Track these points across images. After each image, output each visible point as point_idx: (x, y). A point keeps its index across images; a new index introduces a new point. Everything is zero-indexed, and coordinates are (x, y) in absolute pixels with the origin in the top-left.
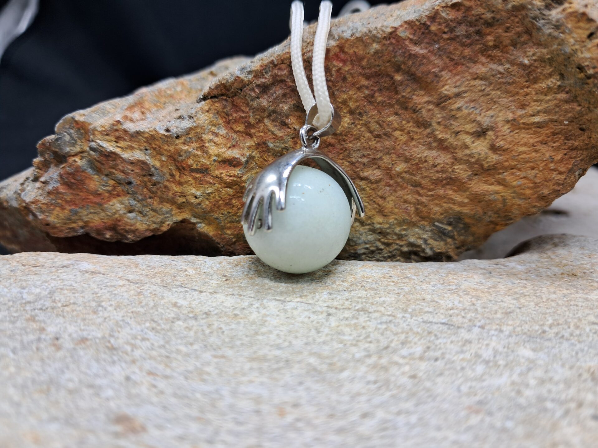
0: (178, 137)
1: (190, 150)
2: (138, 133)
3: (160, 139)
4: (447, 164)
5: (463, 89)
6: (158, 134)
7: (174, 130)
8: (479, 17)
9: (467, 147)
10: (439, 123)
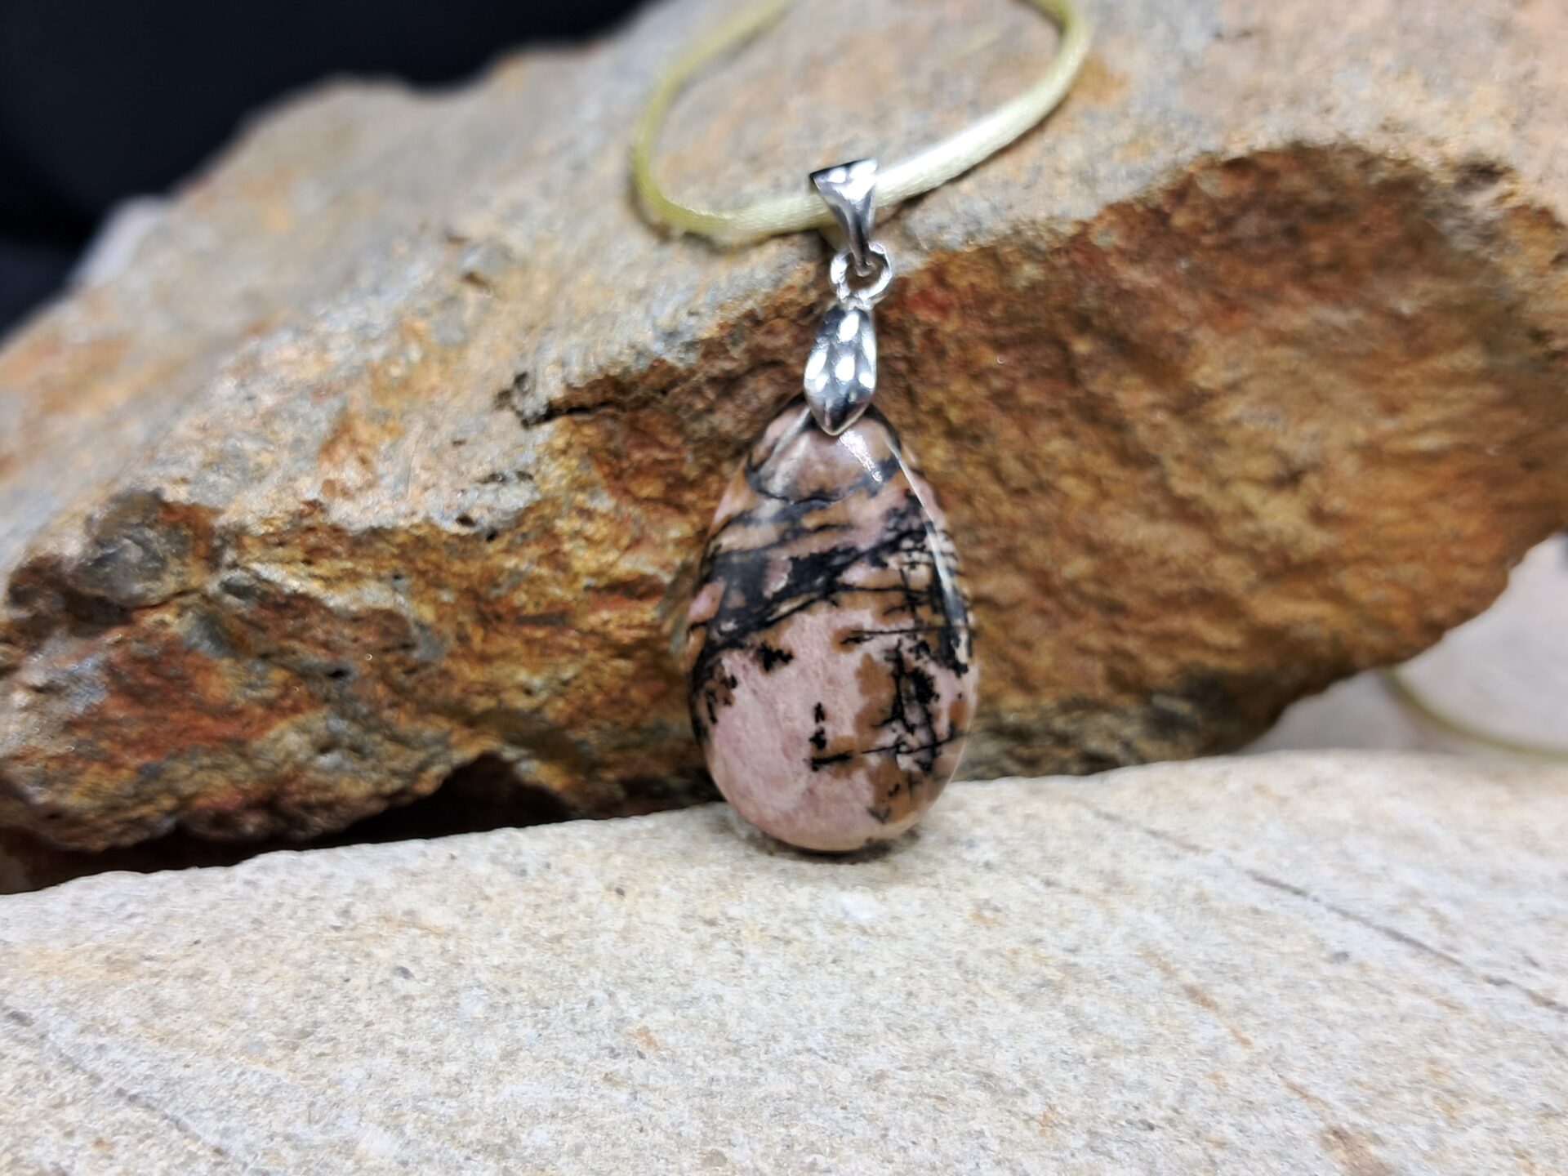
0: (492, 536)
1: (524, 567)
2: (376, 533)
3: (443, 548)
4: (1195, 557)
5: (1245, 370)
6: (439, 532)
7: (485, 519)
8: (1294, 200)
9: (1247, 513)
10: (1180, 459)
